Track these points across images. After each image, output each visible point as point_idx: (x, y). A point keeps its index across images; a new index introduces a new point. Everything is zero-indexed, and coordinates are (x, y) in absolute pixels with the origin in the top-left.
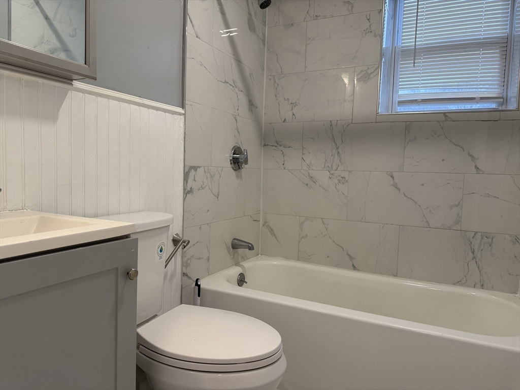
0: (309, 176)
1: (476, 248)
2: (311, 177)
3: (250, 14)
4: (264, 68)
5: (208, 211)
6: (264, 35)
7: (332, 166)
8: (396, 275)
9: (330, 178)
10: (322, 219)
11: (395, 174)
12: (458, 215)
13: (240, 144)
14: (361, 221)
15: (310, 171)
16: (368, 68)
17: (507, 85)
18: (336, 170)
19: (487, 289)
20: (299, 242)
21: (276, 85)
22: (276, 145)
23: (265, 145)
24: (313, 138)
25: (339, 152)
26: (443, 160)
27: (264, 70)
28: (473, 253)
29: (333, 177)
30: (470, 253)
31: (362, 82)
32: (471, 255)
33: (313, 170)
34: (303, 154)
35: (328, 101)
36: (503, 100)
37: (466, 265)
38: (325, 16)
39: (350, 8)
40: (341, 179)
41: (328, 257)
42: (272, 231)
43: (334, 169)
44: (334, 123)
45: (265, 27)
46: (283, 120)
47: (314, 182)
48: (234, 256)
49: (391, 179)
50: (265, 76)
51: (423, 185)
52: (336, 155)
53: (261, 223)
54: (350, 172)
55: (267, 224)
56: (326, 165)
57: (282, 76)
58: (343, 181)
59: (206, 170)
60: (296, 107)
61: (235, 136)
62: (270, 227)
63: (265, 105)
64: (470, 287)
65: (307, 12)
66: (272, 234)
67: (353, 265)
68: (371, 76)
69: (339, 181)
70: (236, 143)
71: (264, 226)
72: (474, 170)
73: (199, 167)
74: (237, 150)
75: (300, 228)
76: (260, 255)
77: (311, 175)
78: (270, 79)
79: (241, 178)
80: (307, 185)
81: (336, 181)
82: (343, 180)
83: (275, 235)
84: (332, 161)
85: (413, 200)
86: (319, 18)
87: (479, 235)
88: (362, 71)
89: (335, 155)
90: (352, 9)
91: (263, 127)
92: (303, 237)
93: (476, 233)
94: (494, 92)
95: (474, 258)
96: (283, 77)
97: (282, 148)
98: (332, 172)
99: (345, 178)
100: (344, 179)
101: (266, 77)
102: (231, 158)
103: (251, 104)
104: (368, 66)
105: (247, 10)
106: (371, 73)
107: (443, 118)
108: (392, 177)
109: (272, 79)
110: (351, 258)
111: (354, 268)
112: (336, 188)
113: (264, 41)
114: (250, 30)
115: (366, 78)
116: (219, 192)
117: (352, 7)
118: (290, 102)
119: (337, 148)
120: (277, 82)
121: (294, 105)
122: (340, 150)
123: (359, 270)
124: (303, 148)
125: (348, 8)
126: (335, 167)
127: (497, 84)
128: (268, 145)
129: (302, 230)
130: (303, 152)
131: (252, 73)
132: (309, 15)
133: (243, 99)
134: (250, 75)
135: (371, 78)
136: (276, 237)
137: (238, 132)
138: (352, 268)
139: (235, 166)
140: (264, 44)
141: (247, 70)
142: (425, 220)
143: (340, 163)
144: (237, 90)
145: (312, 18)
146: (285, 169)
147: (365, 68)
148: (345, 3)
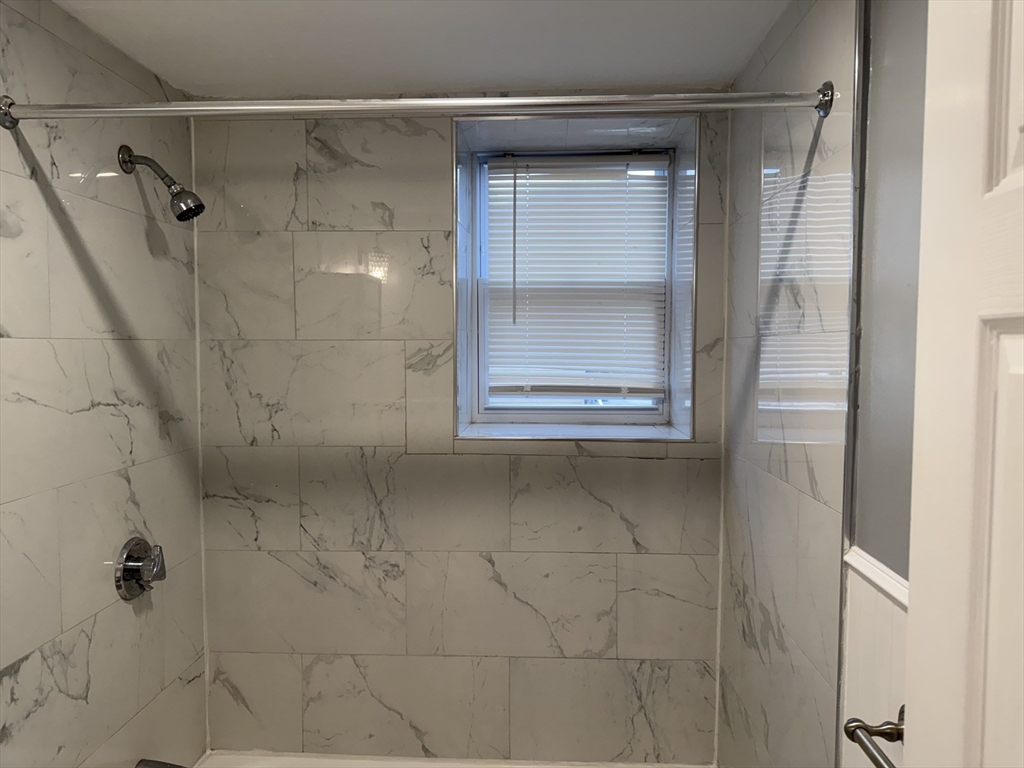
0: (319, 563)
1: (644, 690)
2: (324, 567)
3: (150, 218)
4: (193, 323)
5: (60, 749)
6: (190, 251)
7: (369, 540)
8: (507, 757)
9: (366, 566)
10: (353, 656)
11: (495, 557)
12: (611, 631)
13: (141, 528)
14: (435, 655)
15: (319, 554)
16: (432, 346)
17: (669, 368)
18: (378, 550)
19: (666, 763)
20: (304, 711)
21: (227, 362)
22: (236, 495)
23: (207, 496)
24: (322, 482)
25: (382, 513)
26: (580, 529)
27: (194, 328)
28: (639, 698)
29: (372, 564)
30: (635, 699)
31: (422, 372)
32: (637, 704)
33: (327, 550)
34: (302, 516)
35: (354, 405)
36: (665, 395)
37: (630, 721)
38: (334, 227)
39: (386, 217)
40: (390, 568)
41: (371, 736)
42: (236, 693)
43: (373, 548)
44: (369, 451)
45: (193, 230)
46: (249, 440)
47: (331, 577)
49: (490, 566)
50: (198, 340)
51: (547, 576)
52: (377, 517)
53: (208, 676)
54: (409, 553)
55: (222, 677)
56: (356, 540)
57: (242, 343)
58: (394, 573)
59: (47, 653)
60: (280, 413)
61: (127, 519)
62: (230, 683)
63: (202, 404)
64: (639, 762)
65: (293, 212)
66: (236, 700)
67: (424, 747)
68: (440, 361)
69: (386, 573)
70: (132, 532)
71: (214, 681)
72: (633, 548)
73: (26, 658)
74: (137, 550)
75: (304, 679)
76: (209, 752)
77: (323, 562)
78: (212, 349)
79: (150, 606)
80: (315, 584)
81: (380, 574)
82: (393, 571)
83: (243, 700)
84: (368, 529)
85: (531, 606)
86: (320, 228)
87: (647, 667)
88: (420, 349)
89: (374, 517)
90: (391, 222)
91: (200, 453)
92: (312, 699)
93: (642, 662)
94: (648, 378)
95: (642, 707)
96: (244, 347)
97: (250, 503)
98: (370, 554)
99: (398, 566)
100: (396, 569)
101: (201, 342)
102: (119, 574)
103: (167, 420)
104: (432, 342)
105: (144, 212)
106: (439, 356)
107: (575, 451)
108: (491, 561)
109: (217, 348)
110: (419, 733)
111: (427, 753)
112: (379, 587)
113: (190, 266)
114: (152, 253)
115: (429, 364)
116: (89, 682)
117: (391, 216)
118: (264, 401)
119: (379, 504)
120: (228, 353)
121: (274, 409)
122: (384, 508)
123: (435, 756)
124: (302, 503)
125: (382, 218)
126: (375, 544)
127: (654, 367)
128: (214, 496)
129: (308, 683)
130: (301, 511)
131: (164, 350)
132: (297, 218)
133: (144, 419)
134: (160, 356)
135: (439, 366)
136: (247, 707)
137: (136, 504)
138: (423, 752)
139: (128, 589)
140: (192, 271)
141: (150, 349)
142: (555, 644)
143: (386, 535)
144: (125, 409)
145: (305, 226)
146: (259, 549)
147: (425, 345)
148: (375, 205)
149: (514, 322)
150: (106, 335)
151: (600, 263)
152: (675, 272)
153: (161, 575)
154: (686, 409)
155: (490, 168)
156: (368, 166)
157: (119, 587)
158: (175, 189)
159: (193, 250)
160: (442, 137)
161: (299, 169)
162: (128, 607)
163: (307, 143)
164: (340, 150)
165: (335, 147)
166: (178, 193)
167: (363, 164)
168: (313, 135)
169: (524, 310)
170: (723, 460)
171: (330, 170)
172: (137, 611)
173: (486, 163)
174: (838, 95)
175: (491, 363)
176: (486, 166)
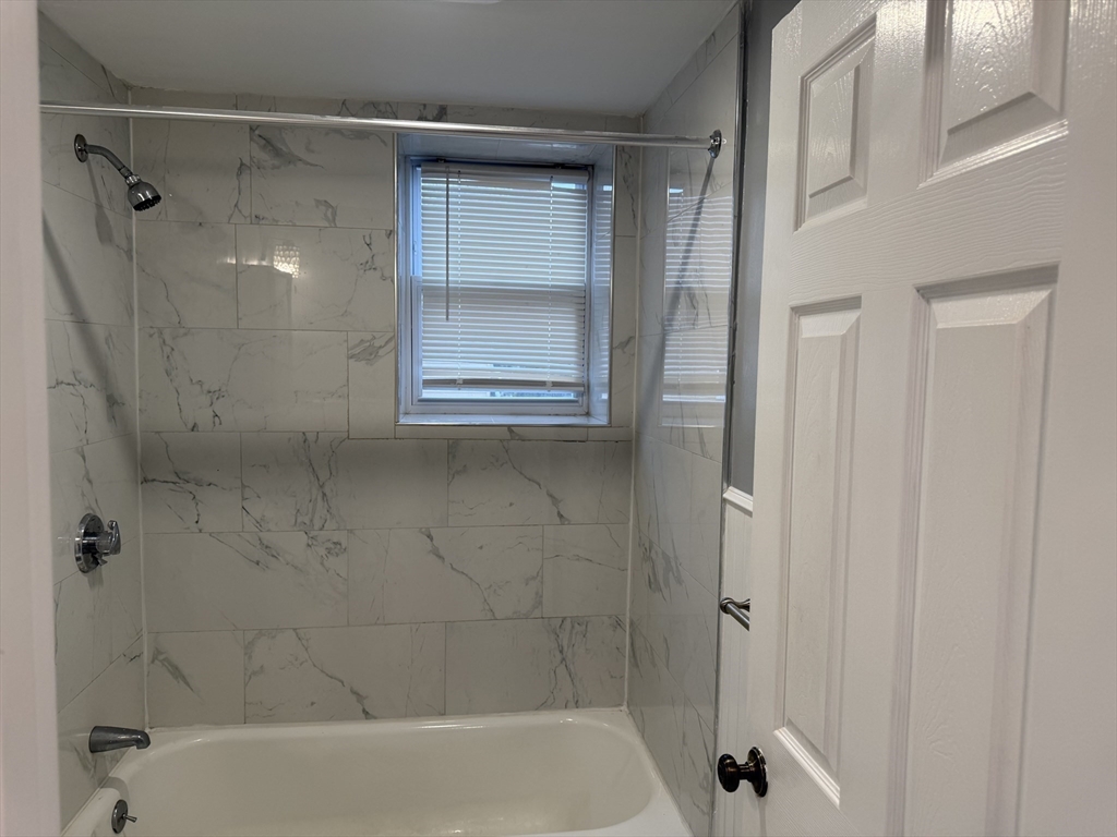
0: (261, 543)
1: (565, 643)
2: (267, 547)
3: (99, 206)
4: (132, 310)
6: (129, 239)
7: (311, 521)
8: (442, 713)
9: (308, 545)
10: (295, 630)
11: (433, 532)
12: (537, 593)
13: (94, 505)
14: (376, 624)
15: (261, 534)
16: (375, 338)
17: (588, 364)
18: (321, 530)
19: (583, 707)
20: (246, 685)
21: (167, 349)
22: (175, 480)
23: (145, 480)
24: (265, 466)
25: (324, 495)
26: (511, 504)
27: (133, 314)
28: (561, 652)
29: (314, 543)
30: (558, 653)
31: (363, 362)
32: (559, 656)
33: (269, 531)
34: (244, 499)
35: (296, 392)
36: (584, 388)
37: (552, 673)
38: (277, 221)
39: (329, 214)
40: (332, 546)
41: (313, 703)
42: (177, 672)
43: (316, 527)
44: (311, 437)
45: (131, 218)
46: (190, 426)
47: (273, 556)
48: (95, 767)
49: (429, 540)
50: (137, 327)
51: (481, 548)
52: (320, 498)
53: (146, 657)
54: (351, 531)
55: (161, 657)
56: (299, 520)
57: (182, 331)
58: (336, 550)
60: (221, 400)
61: (83, 495)
62: (170, 663)
63: (141, 391)
64: (560, 708)
65: (236, 205)
66: (176, 678)
67: (364, 710)
68: (381, 352)
69: (329, 550)
70: (87, 508)
71: (153, 662)
72: (557, 520)
74: (92, 526)
75: (245, 654)
77: (265, 542)
78: (151, 336)
79: (101, 582)
80: (258, 563)
81: (323, 552)
82: (336, 548)
83: (184, 679)
84: (310, 511)
85: (466, 575)
86: (263, 222)
87: (568, 623)
88: (362, 340)
89: (316, 499)
90: (334, 219)
91: (139, 439)
92: (254, 673)
93: (564, 619)
94: (570, 373)
95: (564, 659)
96: (185, 334)
97: (191, 487)
98: (312, 534)
99: (340, 544)
100: (338, 546)
101: (140, 329)
102: (79, 548)
103: (112, 402)
104: (374, 334)
105: (94, 200)
106: (381, 347)
107: (508, 436)
108: (430, 537)
109: (156, 335)
110: (359, 697)
111: (367, 715)
112: (322, 564)
113: (129, 253)
114: (100, 240)
115: (371, 354)
117: (334, 214)
118: (206, 387)
119: (322, 487)
120: (168, 341)
121: (216, 395)
122: (327, 490)
123: (375, 718)
124: (243, 486)
125: (325, 215)
126: (317, 524)
127: (575, 363)
128: (154, 480)
129: (250, 657)
130: (242, 493)
131: (110, 335)
132: (240, 211)
133: (96, 401)
134: (106, 339)
135: (381, 357)
136: (187, 684)
137: (90, 481)
138: (363, 716)
139: (86, 561)
140: (130, 258)
141: (99, 332)
142: (487, 607)
143: (329, 516)
144: (81, 389)
145: (248, 219)
146: (200, 531)
147: (368, 336)
148: (318, 202)
149: (447, 319)
150: (68, 318)
151: (527, 266)
152: (594, 278)
153: (116, 549)
154: (604, 401)
155: (423, 172)
156: (312, 165)
157: (78, 559)
158: (132, 179)
159: (131, 238)
160: (383, 142)
161: (242, 164)
162: (84, 579)
163: (251, 139)
164: (284, 149)
165: (279, 145)
166: (137, 184)
167: (308, 163)
168: (257, 132)
169: (457, 308)
170: (634, 442)
171: (274, 167)
172: (92, 584)
173: (419, 166)
174: (724, 141)
175: (424, 357)
176: (419, 169)
